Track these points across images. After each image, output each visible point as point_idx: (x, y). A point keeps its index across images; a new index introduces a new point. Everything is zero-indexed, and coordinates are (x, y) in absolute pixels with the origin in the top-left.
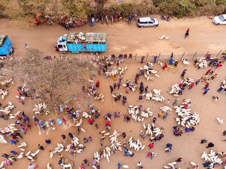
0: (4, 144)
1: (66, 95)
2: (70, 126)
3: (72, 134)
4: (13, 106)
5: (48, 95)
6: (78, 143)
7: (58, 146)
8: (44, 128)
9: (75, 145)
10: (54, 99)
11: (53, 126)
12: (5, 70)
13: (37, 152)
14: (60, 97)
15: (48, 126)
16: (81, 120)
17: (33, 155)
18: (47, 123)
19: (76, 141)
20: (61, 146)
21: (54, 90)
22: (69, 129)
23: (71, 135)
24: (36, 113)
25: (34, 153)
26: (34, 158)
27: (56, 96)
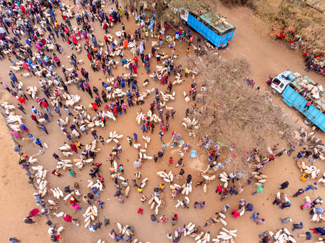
0: (137, 122)
1: (228, 137)
2: (198, 169)
3: (191, 179)
4: (173, 98)
5: (210, 119)
6: (187, 193)
7: (170, 174)
8: (176, 144)
9: (183, 192)
10: (212, 128)
11: (183, 151)
12: (201, 60)
13: (150, 158)
14: (220, 134)
15: (180, 146)
16: (214, 177)
17: (145, 157)
18: (182, 143)
19: (188, 189)
20: (172, 177)
21: (222, 121)
22: (195, 171)
23: (189, 179)
24: (184, 124)
25: (147, 156)
26: (143, 159)
27: (217, 128)
